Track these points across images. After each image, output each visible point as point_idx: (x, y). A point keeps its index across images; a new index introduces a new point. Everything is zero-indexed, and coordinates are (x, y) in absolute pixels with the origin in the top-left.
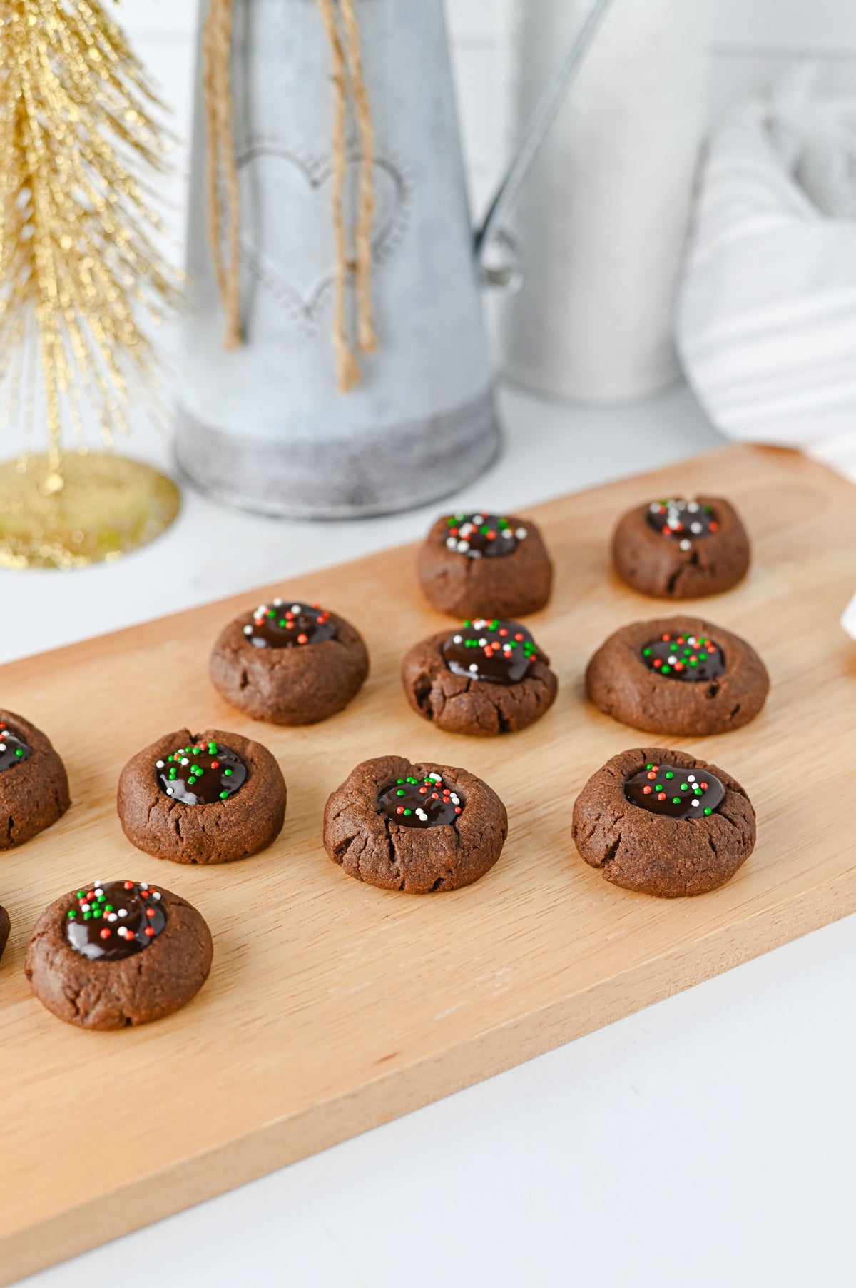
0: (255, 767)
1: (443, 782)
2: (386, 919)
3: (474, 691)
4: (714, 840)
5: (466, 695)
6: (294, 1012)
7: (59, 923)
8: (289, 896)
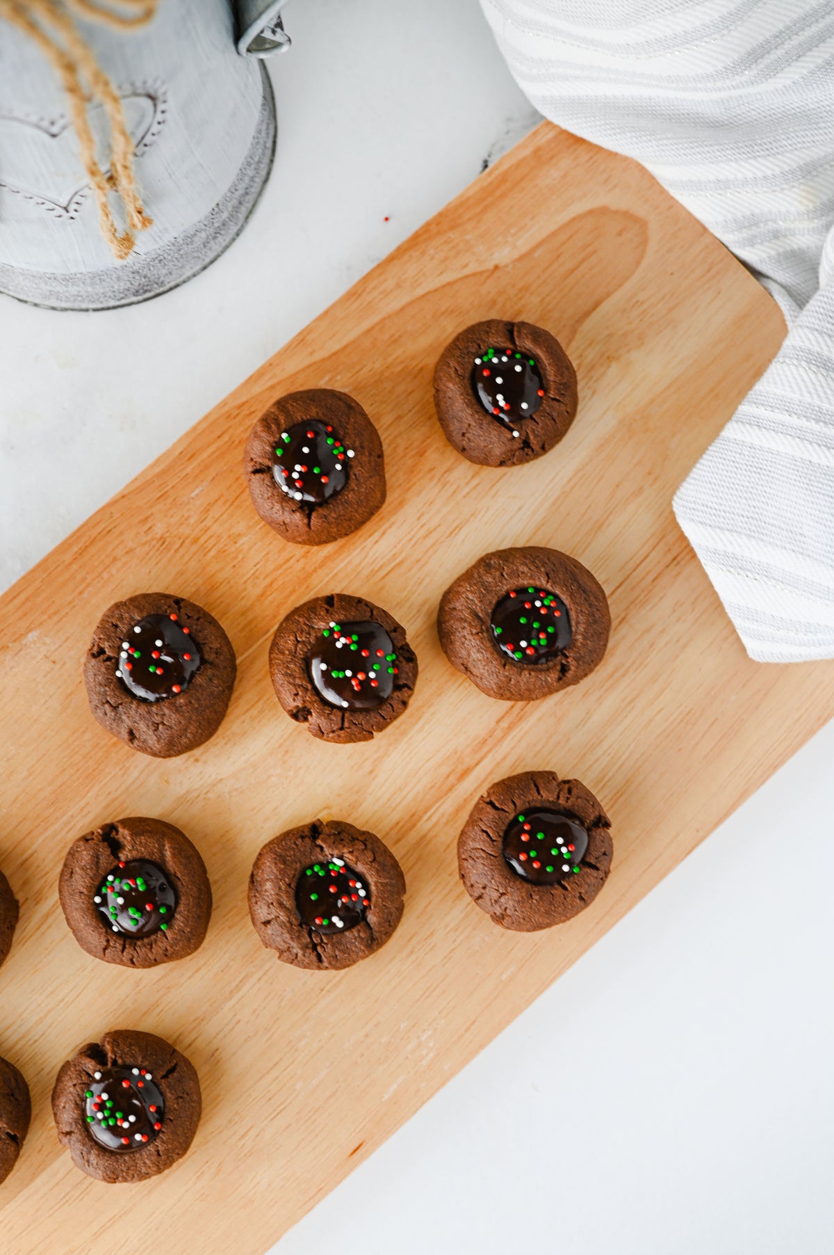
0: (179, 883)
1: (346, 866)
2: (323, 993)
3: (350, 728)
4: (583, 896)
5: (342, 732)
6: (275, 1117)
7: (80, 1122)
8: (237, 982)
